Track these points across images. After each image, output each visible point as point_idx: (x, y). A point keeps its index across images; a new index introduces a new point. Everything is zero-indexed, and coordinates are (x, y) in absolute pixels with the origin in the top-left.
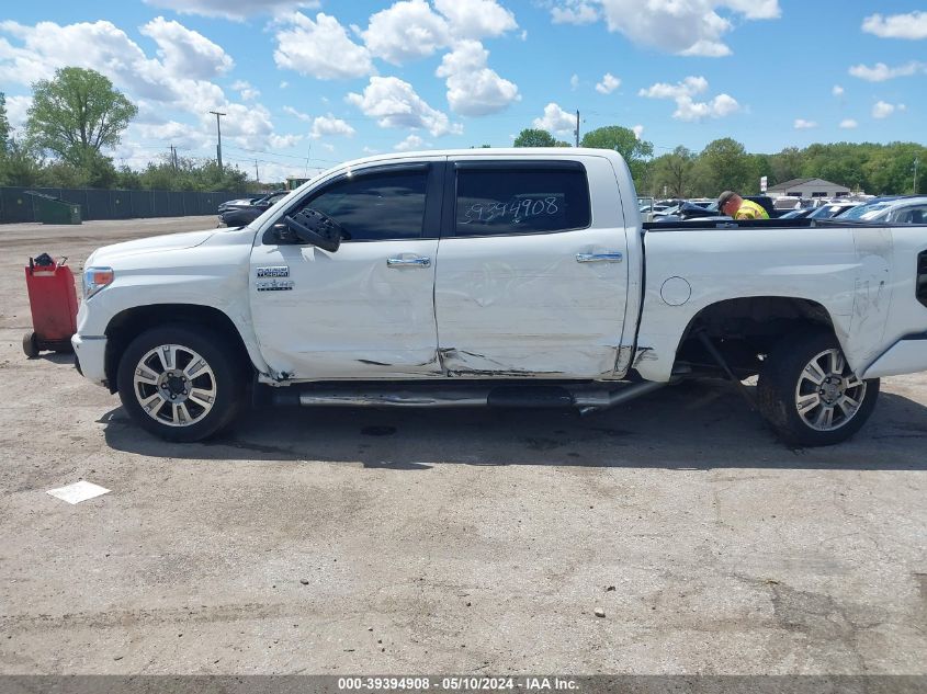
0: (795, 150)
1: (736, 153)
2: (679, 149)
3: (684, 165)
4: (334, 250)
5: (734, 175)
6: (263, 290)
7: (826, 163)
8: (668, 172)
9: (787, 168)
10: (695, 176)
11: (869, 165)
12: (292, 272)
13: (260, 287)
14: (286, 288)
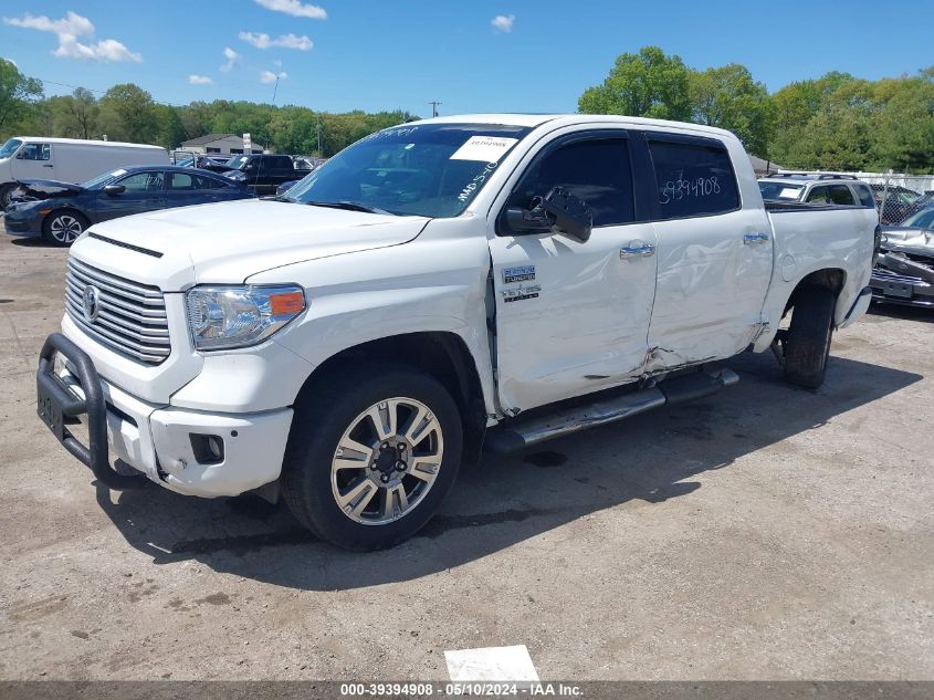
0: (203, 104)
1: (143, 102)
2: (79, 91)
3: (88, 110)
5: (143, 125)
7: (234, 120)
8: (70, 117)
9: (198, 123)
10: (102, 124)
11: (272, 125)
12: (537, 272)
13: (508, 296)
14: (533, 296)
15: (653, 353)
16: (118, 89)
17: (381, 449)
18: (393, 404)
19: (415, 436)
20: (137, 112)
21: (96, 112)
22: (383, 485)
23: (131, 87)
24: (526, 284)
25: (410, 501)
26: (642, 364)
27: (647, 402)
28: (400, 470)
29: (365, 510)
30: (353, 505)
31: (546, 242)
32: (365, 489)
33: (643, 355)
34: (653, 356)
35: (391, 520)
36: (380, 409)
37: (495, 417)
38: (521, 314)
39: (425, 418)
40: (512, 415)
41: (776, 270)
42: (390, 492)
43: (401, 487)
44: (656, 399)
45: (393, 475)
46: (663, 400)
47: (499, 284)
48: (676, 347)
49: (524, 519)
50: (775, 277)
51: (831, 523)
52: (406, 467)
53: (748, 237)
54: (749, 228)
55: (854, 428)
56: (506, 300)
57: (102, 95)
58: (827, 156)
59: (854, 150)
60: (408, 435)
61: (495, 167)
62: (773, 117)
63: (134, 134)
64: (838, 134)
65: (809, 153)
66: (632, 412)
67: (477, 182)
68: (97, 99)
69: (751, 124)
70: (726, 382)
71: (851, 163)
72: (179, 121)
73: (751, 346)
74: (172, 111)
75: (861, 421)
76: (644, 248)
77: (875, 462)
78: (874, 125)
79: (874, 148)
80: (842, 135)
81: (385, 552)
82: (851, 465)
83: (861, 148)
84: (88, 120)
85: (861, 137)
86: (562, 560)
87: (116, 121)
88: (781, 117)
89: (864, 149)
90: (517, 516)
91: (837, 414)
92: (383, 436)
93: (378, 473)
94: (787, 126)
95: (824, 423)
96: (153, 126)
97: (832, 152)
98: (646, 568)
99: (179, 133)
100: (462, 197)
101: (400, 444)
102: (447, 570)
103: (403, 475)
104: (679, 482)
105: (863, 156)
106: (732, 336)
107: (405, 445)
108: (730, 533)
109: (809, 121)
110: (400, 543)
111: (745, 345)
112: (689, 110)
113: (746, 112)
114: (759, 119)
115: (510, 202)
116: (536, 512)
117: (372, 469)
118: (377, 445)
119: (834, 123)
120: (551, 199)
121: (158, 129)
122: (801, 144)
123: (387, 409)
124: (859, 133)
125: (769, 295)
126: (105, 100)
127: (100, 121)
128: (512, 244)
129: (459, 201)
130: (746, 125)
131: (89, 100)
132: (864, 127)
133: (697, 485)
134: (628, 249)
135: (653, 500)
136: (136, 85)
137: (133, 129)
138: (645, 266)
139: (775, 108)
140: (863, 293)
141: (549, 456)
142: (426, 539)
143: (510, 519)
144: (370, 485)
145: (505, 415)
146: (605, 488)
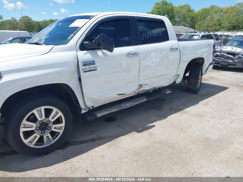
0: (46, 20)
1: (30, 20)
2: (13, 18)
3: (15, 23)
4: (111, 51)
6: (86, 72)
8: (10, 25)
12: (96, 62)
13: (85, 70)
14: (95, 70)
15: (141, 86)
16: (24, 17)
17: (40, 124)
18: (43, 108)
19: (53, 118)
20: (28, 23)
21: (17, 24)
22: (42, 135)
23: (27, 17)
24: (91, 66)
25: (54, 139)
26: (137, 90)
27: (140, 101)
28: (48, 129)
29: (36, 143)
30: (31, 142)
31: (99, 52)
32: (35, 137)
33: (138, 87)
34: (141, 87)
35: (47, 145)
36: (37, 111)
37: (85, 109)
38: (91, 76)
39: (56, 112)
40: (91, 108)
41: (181, 58)
42: (45, 137)
43: (49, 135)
44: (143, 99)
45: (46, 131)
46: (146, 100)
47: (81, 67)
48: (149, 83)
49: (95, 141)
50: (181, 61)
51: (193, 137)
52: (51, 128)
53: (171, 49)
54: (172, 46)
55: (206, 105)
56: (84, 72)
57: (19, 19)
58: (210, 28)
59: (217, 26)
60: (50, 118)
61: (81, 28)
62: (197, 18)
63: (28, 29)
64: (213, 22)
65: (205, 27)
66: (136, 104)
67: (74, 34)
68: (18, 20)
69: (191, 20)
70: (167, 93)
71: (216, 29)
72: (40, 25)
73: (175, 82)
74: (38, 23)
75: (208, 103)
76: (135, 53)
77: (210, 116)
78: (223, 19)
79: (223, 25)
80: (214, 22)
81: (46, 156)
82: (202, 117)
83: (219, 25)
84: (15, 26)
85: (219, 22)
86: (103, 156)
87: (23, 26)
88: (199, 18)
89: (220, 26)
90: (94, 140)
91: (201, 101)
92: (39, 119)
93: (40, 131)
94: (200, 20)
95: (197, 103)
96: (33, 27)
97: (212, 26)
98: (129, 157)
99: (40, 28)
100: (69, 38)
101: (47, 121)
102: (63, 162)
103: (50, 131)
104: (148, 125)
105: (220, 27)
106: (168, 79)
107: (49, 122)
108: (161, 142)
109: (206, 19)
110: (51, 152)
111: (172, 82)
112: (174, 17)
113: (190, 17)
114: (193, 18)
115: (85, 40)
116: (100, 138)
117: (37, 130)
118: (38, 122)
119: (212, 19)
120: (98, 38)
121: (34, 28)
122: (204, 25)
123: (40, 110)
124: (219, 21)
125: (179, 67)
126: (20, 20)
127: (18, 26)
128: (86, 54)
129: (68, 39)
130: (190, 20)
131: (15, 21)
132: (220, 19)
133: (154, 126)
134: (129, 54)
135: (139, 132)
136: (28, 16)
137: (27, 28)
138: (135, 59)
139: (197, 16)
140: (210, 64)
141: (110, 119)
142: (61, 150)
143: (91, 141)
144: (37, 135)
145: (89, 109)
146: (125, 128)
